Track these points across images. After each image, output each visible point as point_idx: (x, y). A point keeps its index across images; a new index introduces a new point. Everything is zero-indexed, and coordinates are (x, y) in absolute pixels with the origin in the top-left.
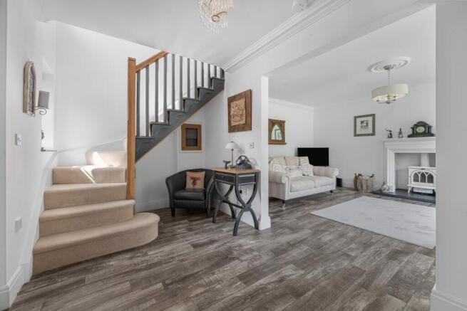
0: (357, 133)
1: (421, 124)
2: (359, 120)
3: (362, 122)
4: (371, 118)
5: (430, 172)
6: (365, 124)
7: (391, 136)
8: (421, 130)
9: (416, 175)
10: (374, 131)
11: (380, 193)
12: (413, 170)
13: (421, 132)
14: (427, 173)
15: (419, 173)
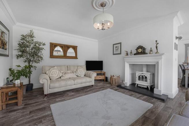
0: (114, 53)
1: (140, 47)
2: (115, 46)
3: (116, 47)
4: (120, 44)
5: (146, 75)
6: (117, 48)
7: (127, 54)
8: (140, 50)
9: (139, 77)
10: (121, 52)
11: (120, 87)
12: (138, 74)
13: (140, 52)
14: (144, 76)
15: (141, 75)
